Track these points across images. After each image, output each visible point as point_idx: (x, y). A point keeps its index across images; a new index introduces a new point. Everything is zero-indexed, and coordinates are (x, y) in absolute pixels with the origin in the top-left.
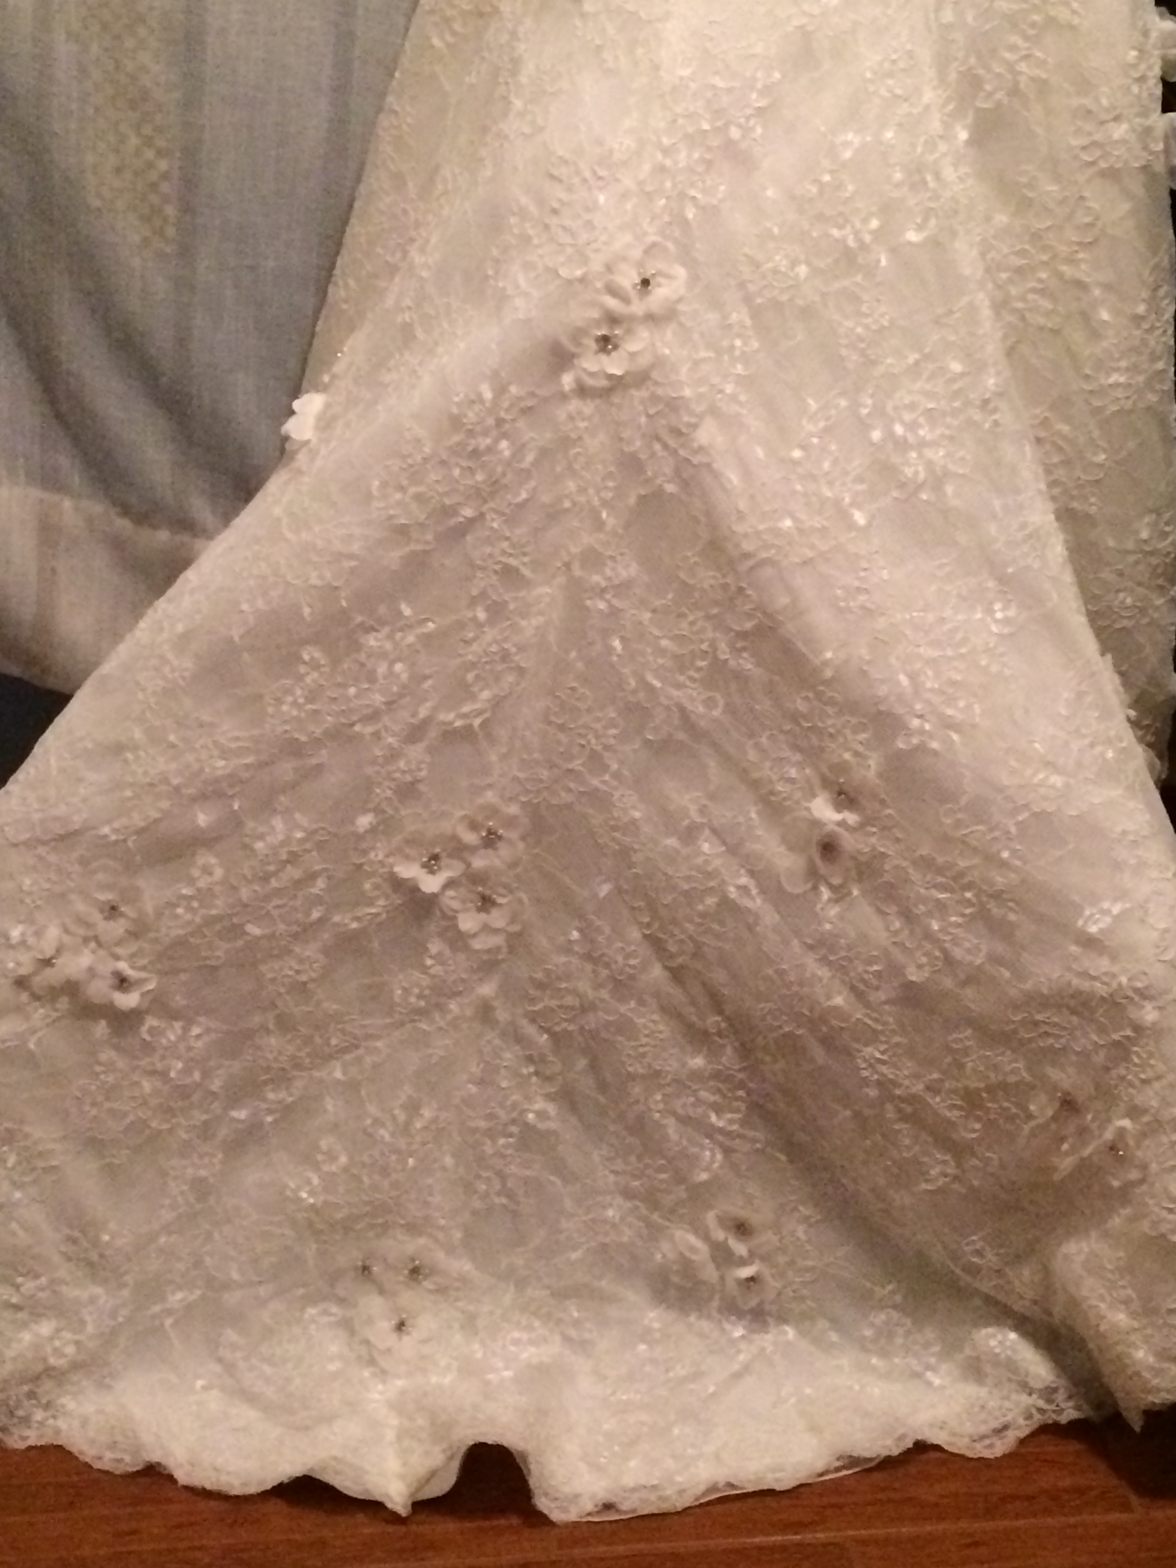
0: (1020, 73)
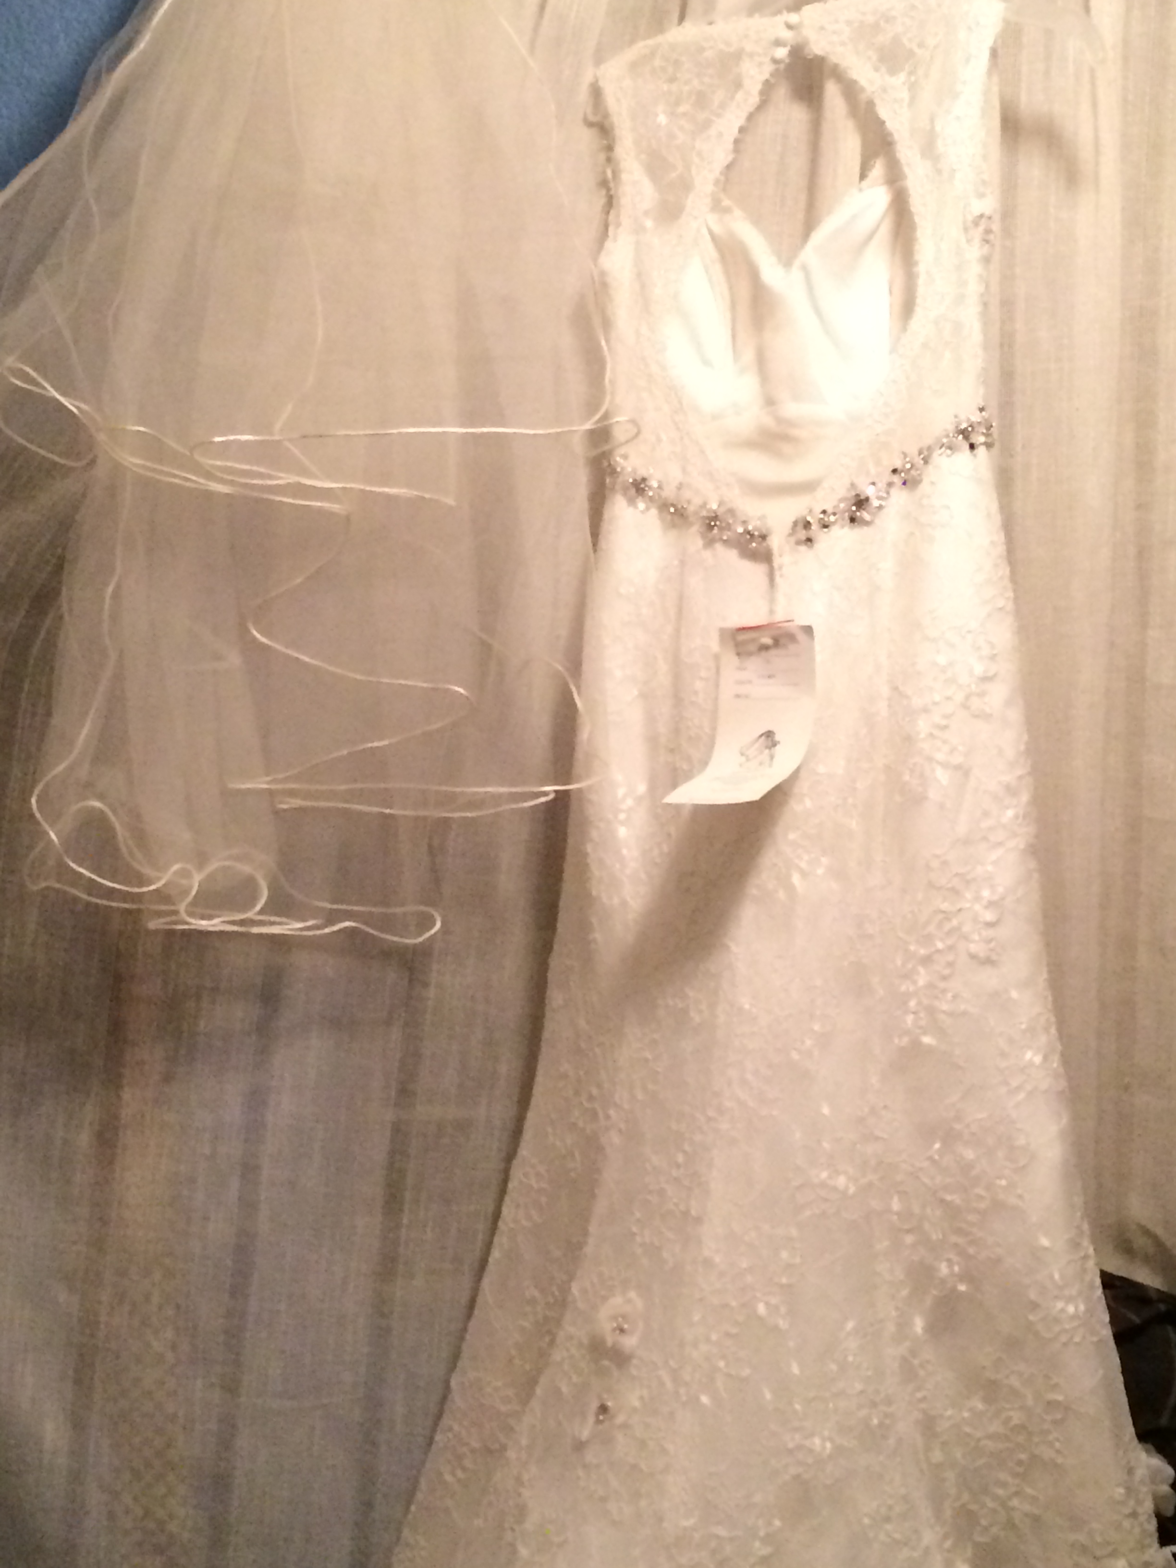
0: (1013, 1509)
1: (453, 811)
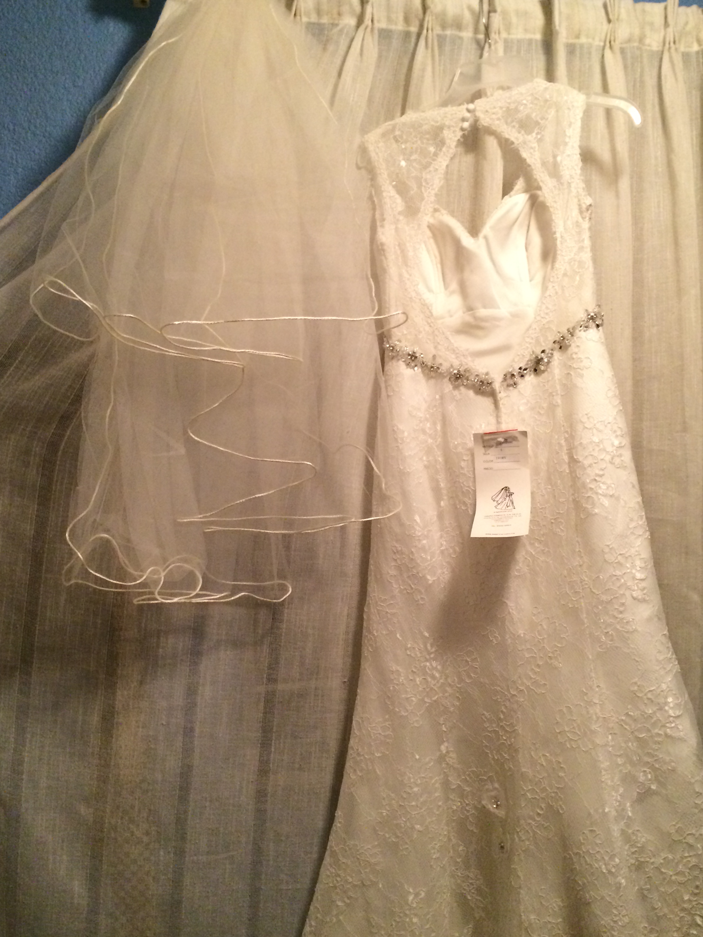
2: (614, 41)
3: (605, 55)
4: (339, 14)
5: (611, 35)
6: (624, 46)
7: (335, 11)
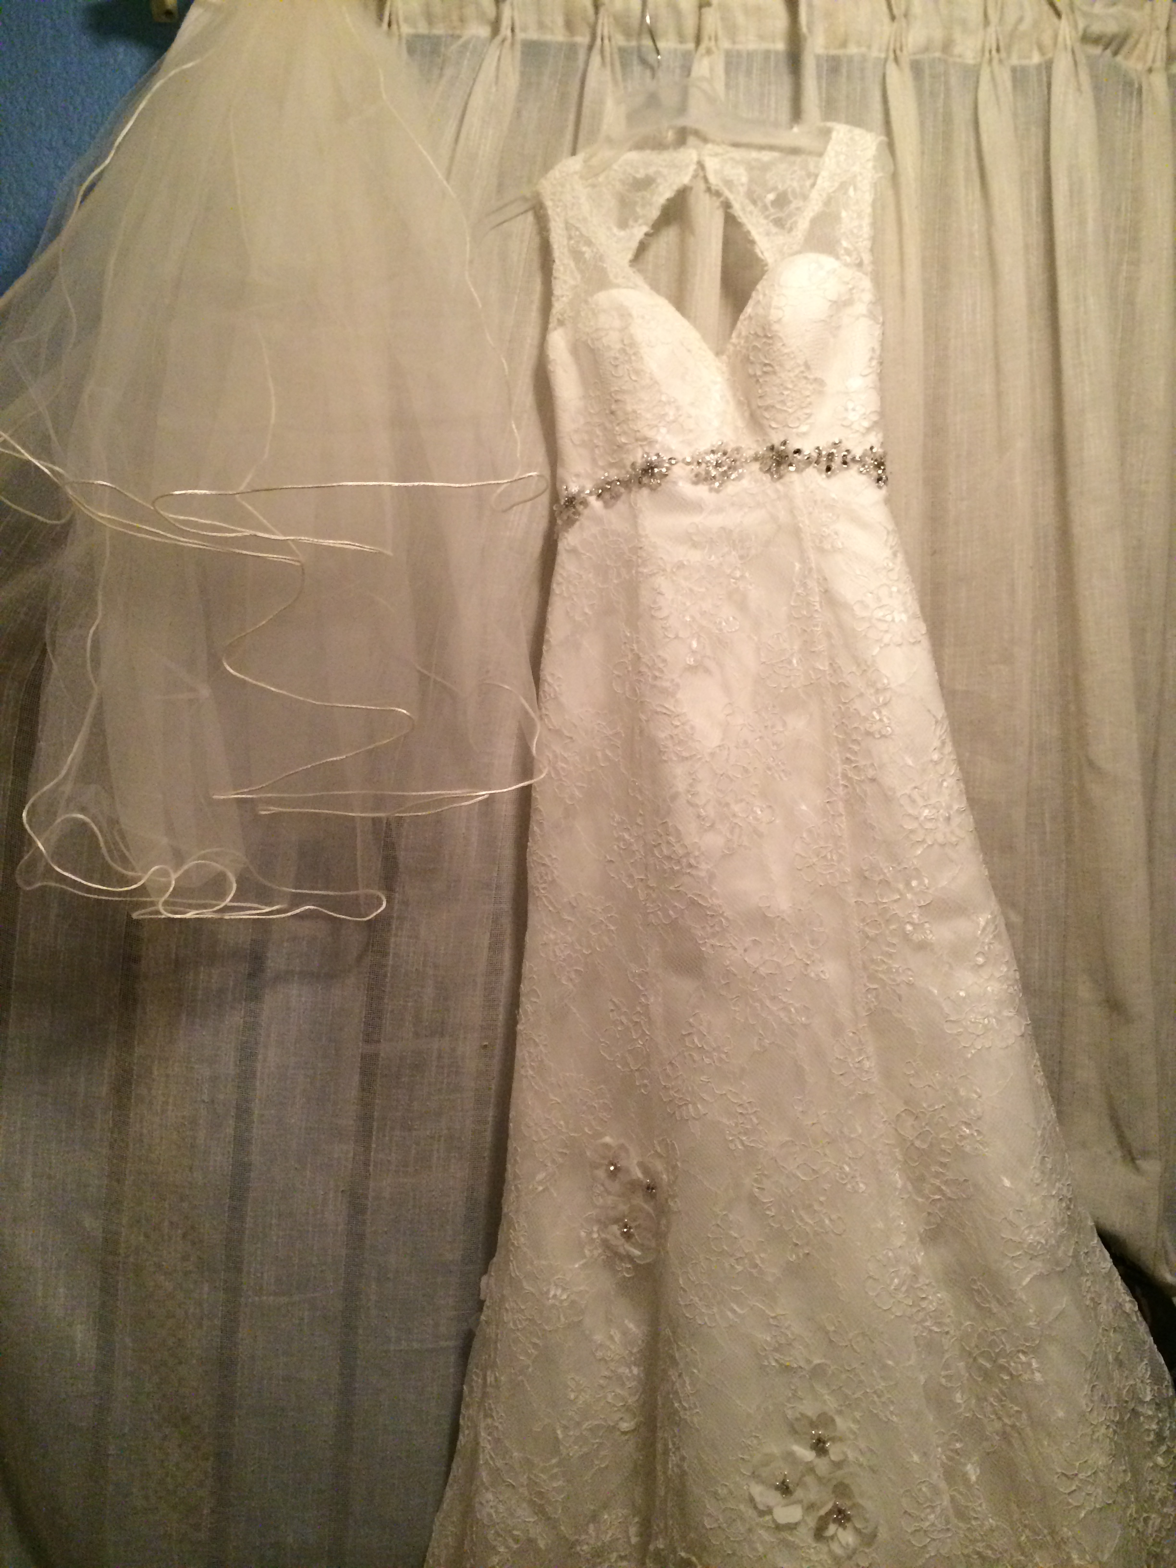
1: (404, 812)
2: (901, 50)
3: (888, 72)
4: (462, 20)
5: (895, 40)
6: (918, 57)
7: (455, 17)
